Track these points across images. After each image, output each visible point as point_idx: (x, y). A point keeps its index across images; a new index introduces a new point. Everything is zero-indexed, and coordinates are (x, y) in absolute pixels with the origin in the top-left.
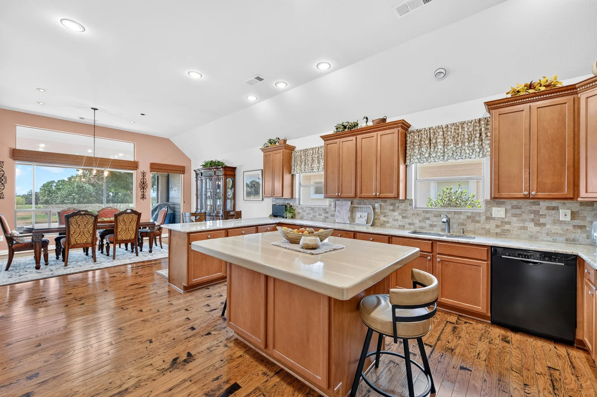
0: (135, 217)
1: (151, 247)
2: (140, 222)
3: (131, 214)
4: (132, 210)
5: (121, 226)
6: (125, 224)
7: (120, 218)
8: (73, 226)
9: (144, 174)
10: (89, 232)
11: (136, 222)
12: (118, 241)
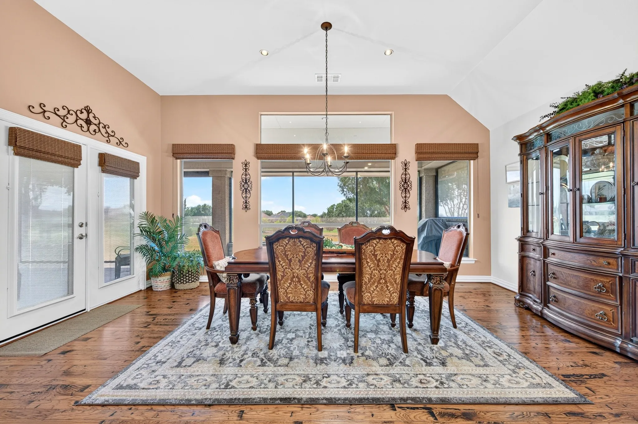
0: (401, 248)
1: (435, 326)
2: (413, 261)
3: (391, 239)
4: (392, 229)
5: (368, 268)
6: (378, 266)
7: (368, 249)
8: (279, 261)
9: (406, 165)
10: (309, 279)
11: (402, 262)
12: (364, 305)
